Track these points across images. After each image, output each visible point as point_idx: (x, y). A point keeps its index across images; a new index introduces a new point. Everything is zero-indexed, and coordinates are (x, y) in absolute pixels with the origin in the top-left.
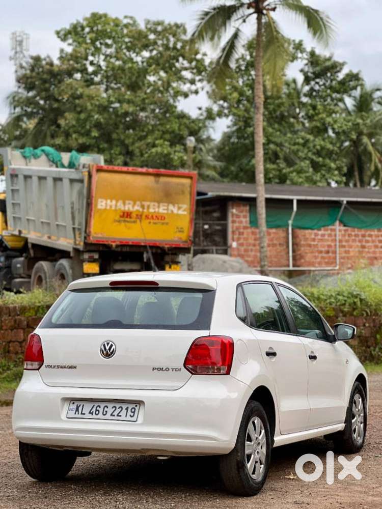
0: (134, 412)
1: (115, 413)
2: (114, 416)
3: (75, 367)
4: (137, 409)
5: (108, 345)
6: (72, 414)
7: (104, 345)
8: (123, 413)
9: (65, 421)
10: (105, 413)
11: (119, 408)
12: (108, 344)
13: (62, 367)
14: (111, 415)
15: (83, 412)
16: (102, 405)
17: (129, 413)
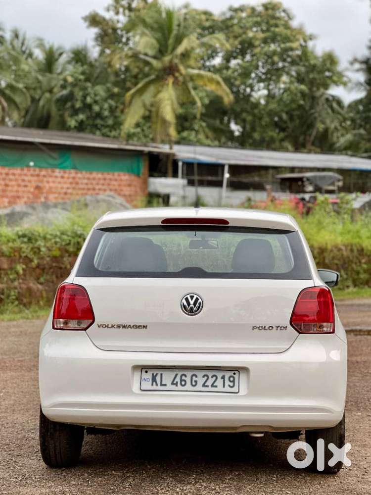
0: (233, 382)
1: (209, 383)
2: (208, 386)
3: (145, 327)
4: (236, 376)
5: (192, 300)
6: (147, 385)
7: (187, 299)
8: (219, 382)
9: (138, 394)
10: (194, 383)
11: (212, 377)
12: (192, 297)
13: (124, 327)
14: (204, 385)
15: (163, 383)
16: (189, 374)
17: (227, 383)
